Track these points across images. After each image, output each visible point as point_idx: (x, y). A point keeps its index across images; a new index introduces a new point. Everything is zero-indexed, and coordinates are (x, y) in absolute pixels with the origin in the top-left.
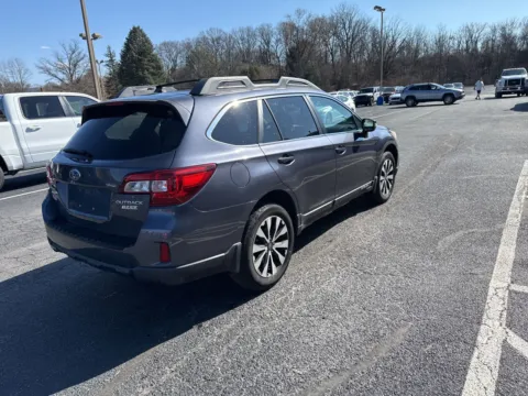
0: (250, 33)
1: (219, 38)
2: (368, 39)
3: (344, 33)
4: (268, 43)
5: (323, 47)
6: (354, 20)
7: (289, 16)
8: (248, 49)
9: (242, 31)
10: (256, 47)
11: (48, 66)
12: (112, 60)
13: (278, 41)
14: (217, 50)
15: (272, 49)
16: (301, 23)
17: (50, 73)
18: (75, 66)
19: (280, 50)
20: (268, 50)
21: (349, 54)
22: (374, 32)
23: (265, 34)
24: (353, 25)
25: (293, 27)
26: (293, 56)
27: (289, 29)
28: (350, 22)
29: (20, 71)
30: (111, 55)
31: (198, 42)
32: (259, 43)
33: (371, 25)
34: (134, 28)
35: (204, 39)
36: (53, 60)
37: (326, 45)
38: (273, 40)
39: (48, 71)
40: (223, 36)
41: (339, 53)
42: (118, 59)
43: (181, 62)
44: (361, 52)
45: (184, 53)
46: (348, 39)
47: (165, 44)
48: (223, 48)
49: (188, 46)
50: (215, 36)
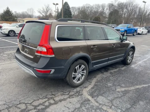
0: (98, 6)
1: (89, 7)
2: (138, 11)
3: (129, 8)
4: (103, 9)
5: (121, 12)
6: (134, 4)
7: (112, 2)
8: (97, 11)
9: (96, 5)
10: (100, 11)
11: (41, 11)
12: (58, 11)
13: (107, 9)
14: (87, 11)
15: (105, 12)
16: (116, 4)
17: (40, 13)
18: (47, 11)
19: (107, 12)
20: (103, 12)
21: (130, 15)
22: (140, 9)
23: (103, 7)
24: (133, 5)
25: (112, 5)
26: (111, 14)
27: (111, 6)
28: (132, 5)
29: (32, 12)
30: (58, 10)
31: (82, 8)
32: (100, 9)
33: (139, 6)
34: (66, 2)
35: (84, 7)
36: (42, 9)
37: (123, 11)
38: (106, 8)
39: (40, 12)
40: (90, 7)
41: (126, 14)
42: (60, 11)
43: (76, 13)
44: (134, 15)
45: (77, 11)
46: (131, 10)
47: (72, 7)
48: (89, 10)
49: (79, 9)
50: (88, 6)
